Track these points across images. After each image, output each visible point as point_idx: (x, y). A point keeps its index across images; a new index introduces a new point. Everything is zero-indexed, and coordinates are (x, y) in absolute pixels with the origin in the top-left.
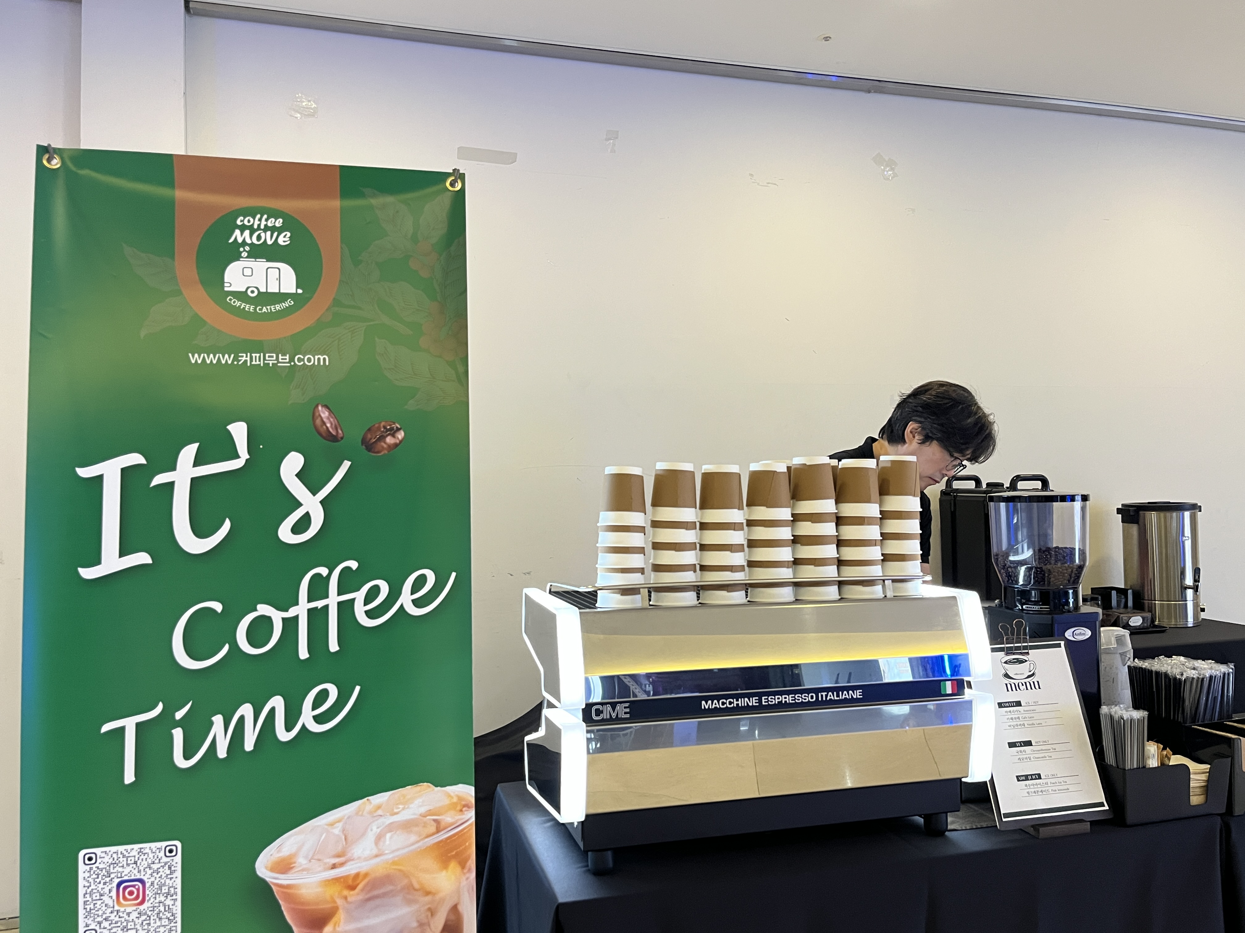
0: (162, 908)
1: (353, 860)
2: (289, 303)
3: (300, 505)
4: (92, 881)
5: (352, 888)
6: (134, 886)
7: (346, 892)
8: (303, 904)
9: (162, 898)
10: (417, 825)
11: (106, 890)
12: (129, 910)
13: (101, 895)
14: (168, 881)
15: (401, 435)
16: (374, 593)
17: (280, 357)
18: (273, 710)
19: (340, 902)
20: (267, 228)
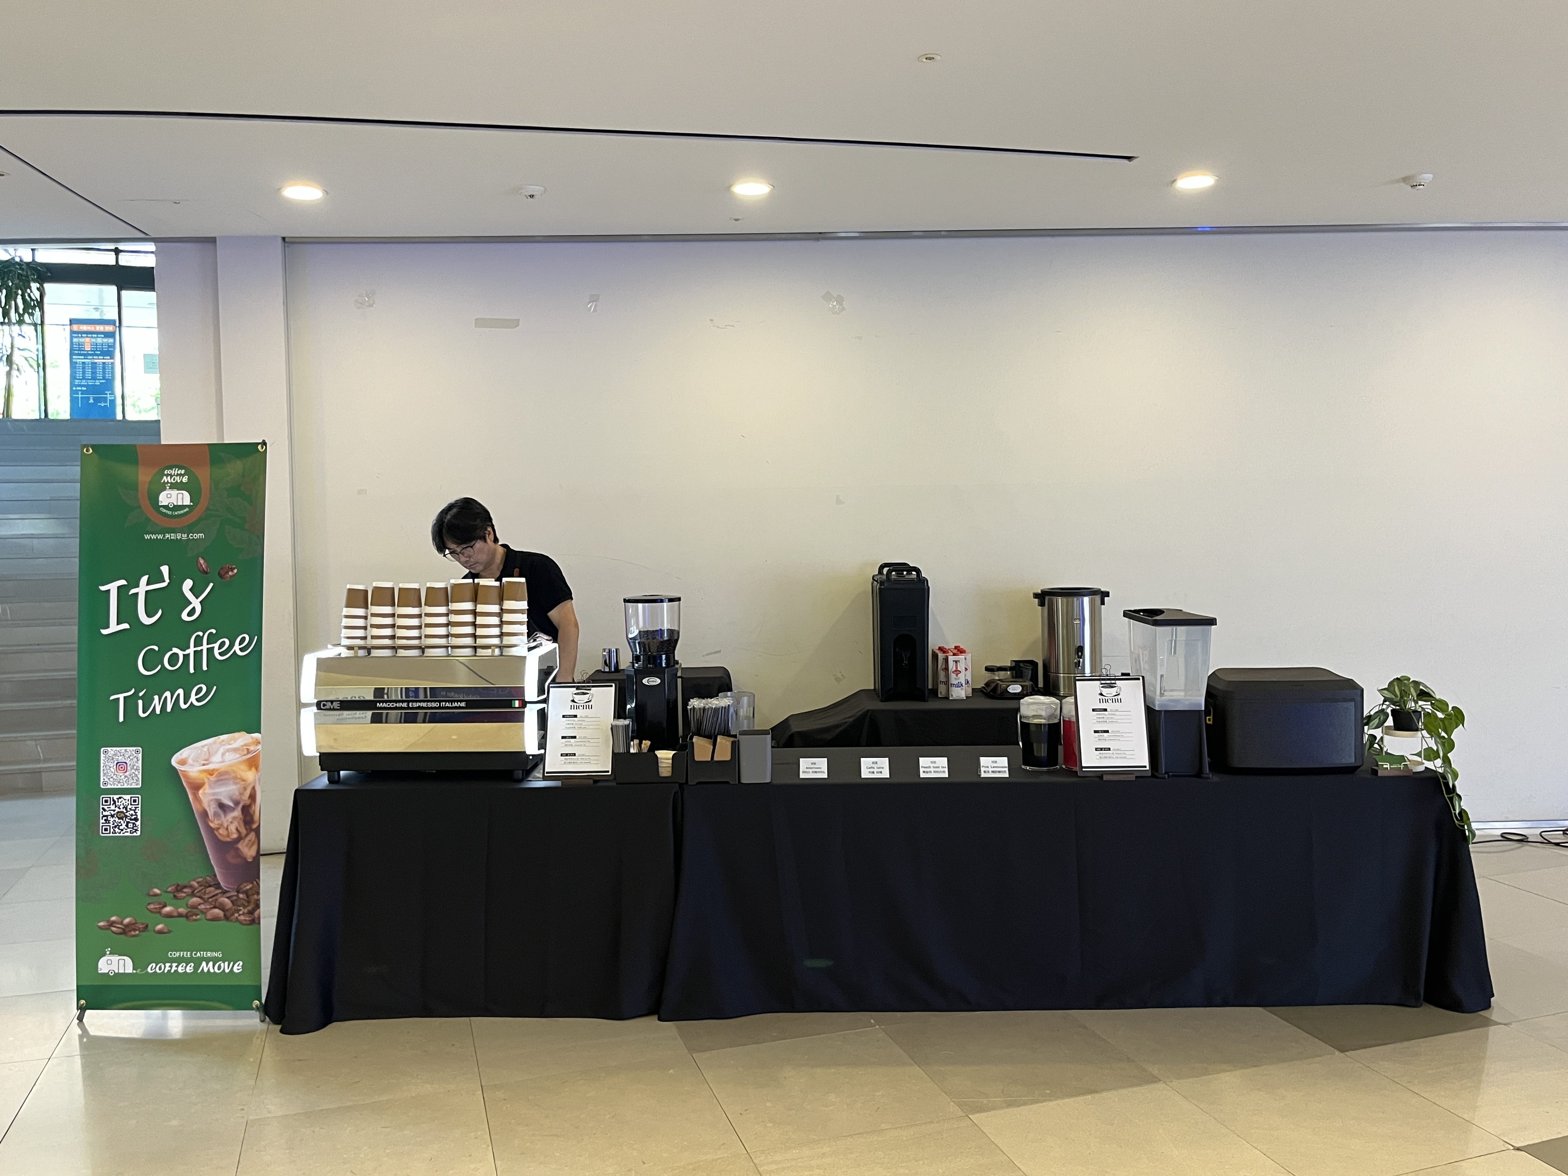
0: (134, 775)
1: (212, 763)
2: (187, 509)
3: (191, 603)
4: (106, 761)
5: (212, 775)
6: (123, 765)
7: (209, 776)
8: (189, 779)
9: (133, 771)
10: (239, 750)
11: (112, 766)
12: (121, 774)
13: (110, 767)
14: (136, 764)
15: (235, 571)
16: (223, 644)
17: (183, 535)
18: (179, 695)
19: (206, 780)
20: (178, 475)
